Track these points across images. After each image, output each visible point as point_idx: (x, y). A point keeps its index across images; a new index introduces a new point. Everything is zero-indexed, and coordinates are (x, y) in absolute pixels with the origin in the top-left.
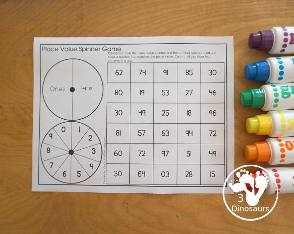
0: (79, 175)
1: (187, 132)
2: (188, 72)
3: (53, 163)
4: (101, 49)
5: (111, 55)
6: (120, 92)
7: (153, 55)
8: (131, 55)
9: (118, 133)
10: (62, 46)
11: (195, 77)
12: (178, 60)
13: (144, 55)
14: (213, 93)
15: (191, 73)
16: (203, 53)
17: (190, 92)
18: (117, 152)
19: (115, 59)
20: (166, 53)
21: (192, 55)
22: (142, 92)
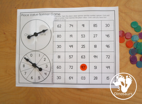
0: (39, 78)
1: (94, 56)
2: (95, 25)
3: (26, 72)
4: (50, 14)
5: (55, 17)
6: (60, 36)
7: (77, 17)
8: (66, 17)
9: (59, 57)
10: (31, 13)
11: (99, 28)
12: (90, 19)
13: (72, 17)
14: (108, 36)
15: (96, 26)
16: (102, 15)
17: (96, 35)
18: (59, 67)
19: (57, 19)
20: (83, 16)
21: (97, 17)
22: (71, 36)
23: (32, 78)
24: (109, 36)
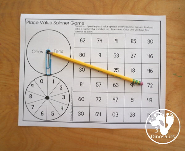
2: (133, 41)
3: (34, 106)
4: (70, 23)
5: (77, 28)
6: (84, 54)
7: (108, 28)
8: (92, 28)
9: (82, 84)
10: (41, 21)
11: (138, 45)
12: (126, 32)
13: (101, 28)
14: (150, 56)
15: (135, 42)
16: (143, 27)
17: (134, 55)
18: (81, 98)
19: (80, 30)
20: (117, 27)
21: (136, 29)
22: (99, 55)
23: (42, 114)
24: (152, 57)
